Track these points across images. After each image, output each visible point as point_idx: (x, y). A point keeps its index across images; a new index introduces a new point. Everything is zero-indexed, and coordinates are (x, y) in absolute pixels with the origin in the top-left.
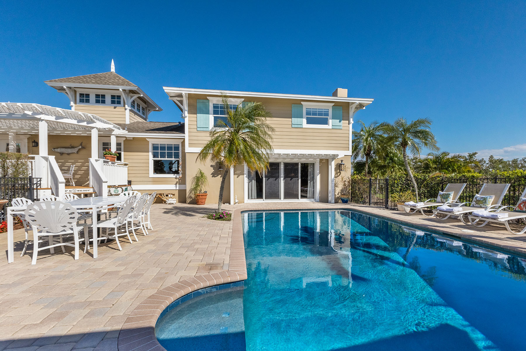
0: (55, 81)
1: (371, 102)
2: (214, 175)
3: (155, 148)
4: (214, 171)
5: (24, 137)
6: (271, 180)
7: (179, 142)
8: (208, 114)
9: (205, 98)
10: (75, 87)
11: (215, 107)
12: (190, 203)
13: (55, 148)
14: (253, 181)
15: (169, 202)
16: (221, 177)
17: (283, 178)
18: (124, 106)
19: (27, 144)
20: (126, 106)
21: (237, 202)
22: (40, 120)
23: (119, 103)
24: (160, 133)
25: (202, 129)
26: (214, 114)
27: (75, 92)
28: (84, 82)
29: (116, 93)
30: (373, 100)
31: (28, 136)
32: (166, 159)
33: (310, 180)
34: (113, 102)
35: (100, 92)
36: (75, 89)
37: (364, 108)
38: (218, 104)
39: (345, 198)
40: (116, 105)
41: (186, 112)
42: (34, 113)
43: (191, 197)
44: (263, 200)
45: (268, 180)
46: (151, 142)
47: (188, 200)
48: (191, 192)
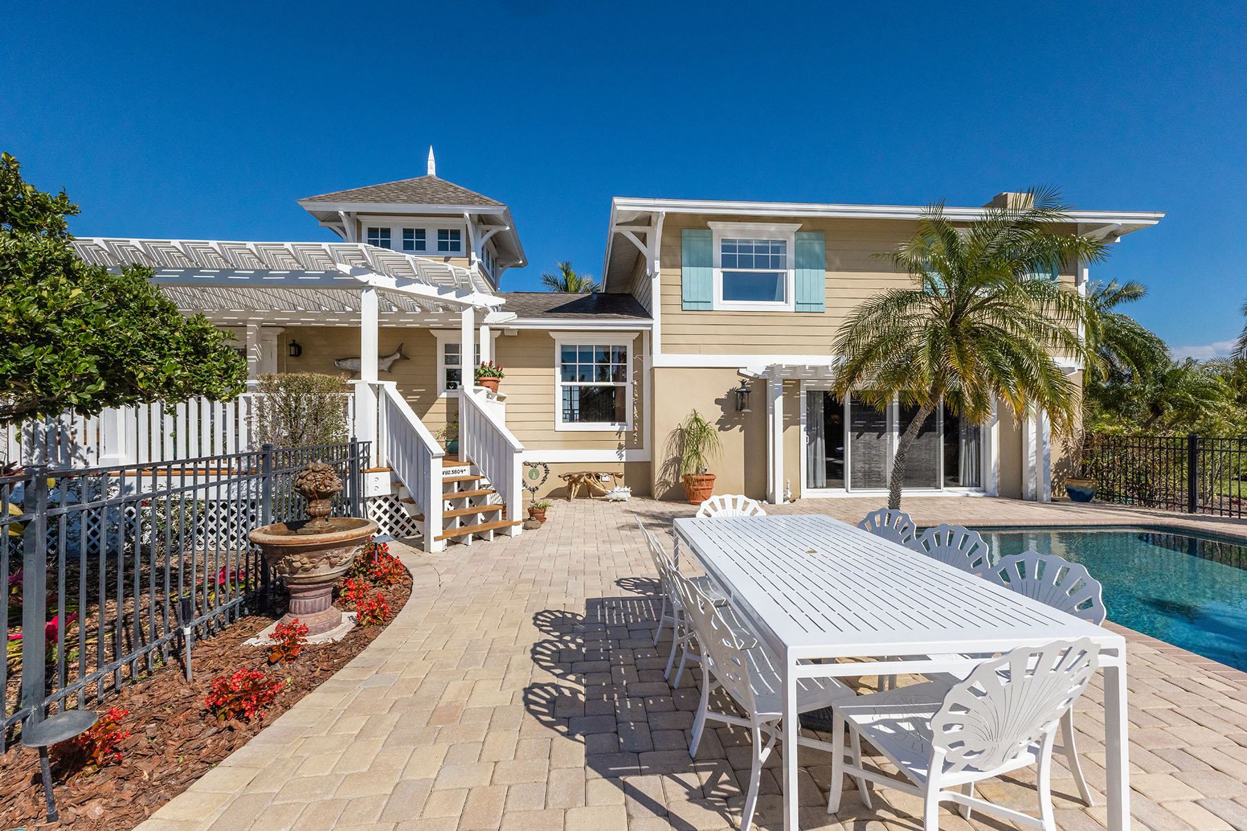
0: (321, 199)
1: (1156, 222)
2: (724, 424)
3: (568, 355)
4: (722, 413)
5: (270, 333)
6: (867, 436)
7: (628, 342)
8: (711, 265)
9: (700, 223)
10: (358, 214)
11: (728, 247)
12: (665, 499)
13: (339, 360)
14: (819, 439)
15: (614, 496)
16: (741, 431)
17: (897, 433)
18: (468, 255)
19: (276, 349)
20: (473, 254)
21: (789, 496)
22: (366, 287)
23: (456, 247)
24: (587, 318)
25: (694, 306)
26: (723, 267)
27: (359, 224)
28: (384, 200)
29: (449, 224)
30: (1163, 215)
31: (281, 330)
32: (594, 384)
33: (967, 439)
34: (442, 247)
35: (414, 223)
36: (359, 217)
37: (1118, 240)
38: (734, 241)
39: (1086, 488)
40: (449, 253)
41: (656, 261)
42: (356, 271)
43: (666, 483)
44: (845, 490)
45: (858, 437)
46: (560, 340)
47: (659, 491)
48: (666, 471)
